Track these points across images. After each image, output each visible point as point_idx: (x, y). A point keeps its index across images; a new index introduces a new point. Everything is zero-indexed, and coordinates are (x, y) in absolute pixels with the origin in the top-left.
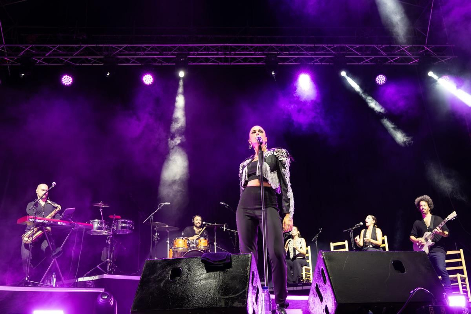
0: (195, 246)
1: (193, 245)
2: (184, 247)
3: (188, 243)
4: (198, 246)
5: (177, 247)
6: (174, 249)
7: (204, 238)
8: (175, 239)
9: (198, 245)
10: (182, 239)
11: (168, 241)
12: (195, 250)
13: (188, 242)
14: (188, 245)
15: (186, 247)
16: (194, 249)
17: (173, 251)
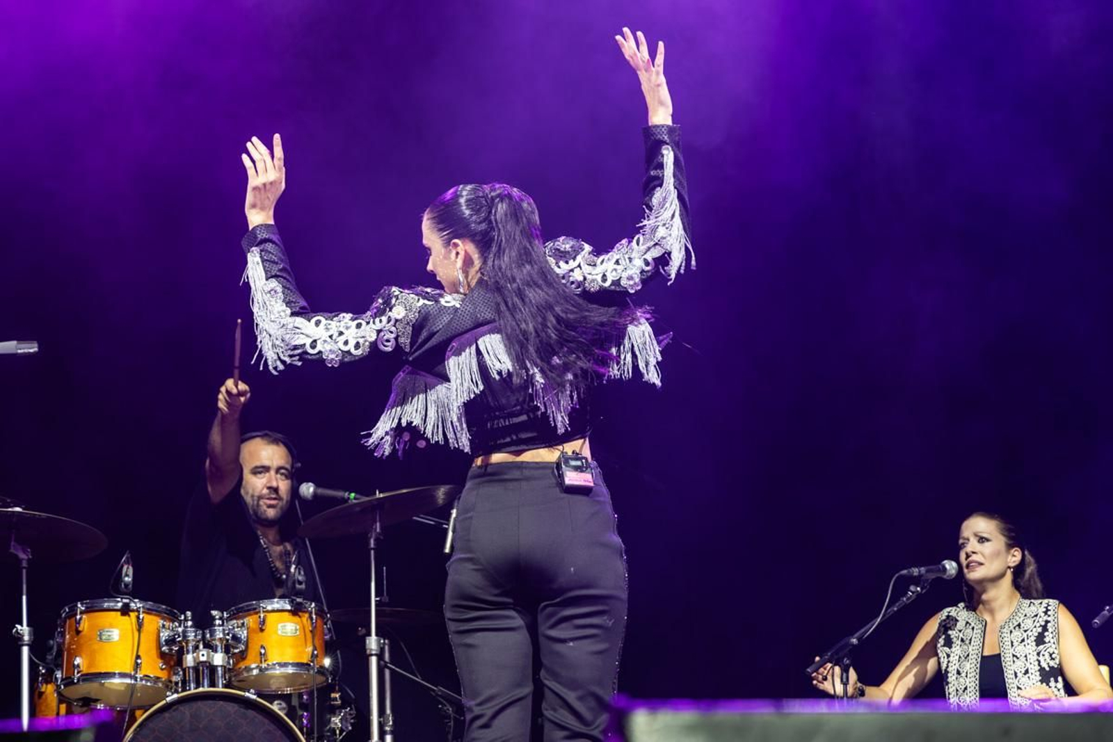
0: (218, 659)
1: (203, 655)
2: (137, 666)
3: (171, 641)
4: (242, 665)
5: (84, 669)
6: (68, 681)
7: (292, 602)
8: (72, 614)
9: (243, 656)
10: (125, 611)
11: (24, 629)
12: (220, 689)
13: (165, 635)
14: (172, 656)
15: (152, 667)
16: (213, 684)
17: (62, 699)
